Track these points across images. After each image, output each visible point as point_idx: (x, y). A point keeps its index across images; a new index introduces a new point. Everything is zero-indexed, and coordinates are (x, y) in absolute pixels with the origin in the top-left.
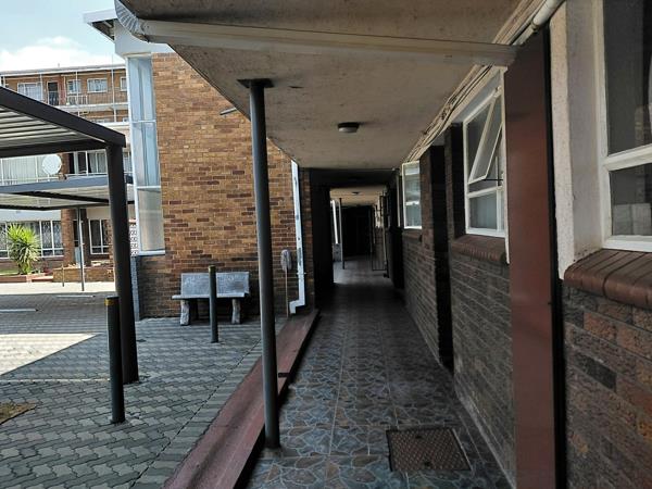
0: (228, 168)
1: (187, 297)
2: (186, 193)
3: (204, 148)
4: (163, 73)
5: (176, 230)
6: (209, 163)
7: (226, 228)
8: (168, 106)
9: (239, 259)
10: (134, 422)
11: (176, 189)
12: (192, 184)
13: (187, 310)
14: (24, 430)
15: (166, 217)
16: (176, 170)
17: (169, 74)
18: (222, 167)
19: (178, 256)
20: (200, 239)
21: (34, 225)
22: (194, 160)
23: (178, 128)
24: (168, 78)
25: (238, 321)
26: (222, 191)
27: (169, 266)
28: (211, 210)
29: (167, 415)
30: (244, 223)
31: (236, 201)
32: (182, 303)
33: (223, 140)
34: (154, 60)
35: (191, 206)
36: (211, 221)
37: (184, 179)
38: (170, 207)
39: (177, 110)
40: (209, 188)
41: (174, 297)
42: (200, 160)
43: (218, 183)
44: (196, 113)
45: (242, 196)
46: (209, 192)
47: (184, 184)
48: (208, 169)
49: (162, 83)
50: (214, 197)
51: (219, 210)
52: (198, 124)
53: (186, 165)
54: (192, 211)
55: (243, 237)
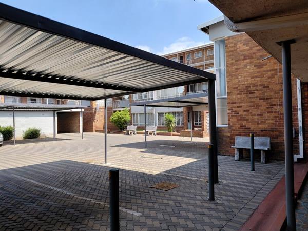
0: (260, 85)
1: (238, 147)
2: (239, 98)
3: (248, 77)
4: (231, 45)
5: (233, 116)
6: (250, 84)
7: (258, 115)
8: (232, 60)
9: (264, 131)
10: (218, 201)
11: (234, 97)
12: (241, 94)
13: (238, 154)
14: (176, 195)
15: (229, 110)
16: (234, 88)
17: (233, 45)
18: (257, 85)
19: (234, 128)
20: (245, 120)
21: (174, 113)
22: (243, 83)
23: (236, 69)
24: (232, 47)
25: (264, 162)
26: (257, 97)
27: (230, 132)
28: (251, 106)
29: (233, 202)
30: (268, 113)
31: (264, 102)
32: (236, 150)
33: (258, 72)
34: (227, 40)
35: (241, 105)
36: (251, 111)
37: (238, 92)
38: (231, 105)
39: (236, 61)
40: (250, 95)
41: (232, 147)
42: (246, 83)
43: (255, 93)
44: (245, 61)
45: (267, 99)
46: (250, 97)
47: (238, 94)
48: (250, 87)
49: (230, 49)
50: (253, 100)
51: (255, 106)
52: (246, 66)
53: (239, 85)
54: (241, 107)
55: (267, 120)
